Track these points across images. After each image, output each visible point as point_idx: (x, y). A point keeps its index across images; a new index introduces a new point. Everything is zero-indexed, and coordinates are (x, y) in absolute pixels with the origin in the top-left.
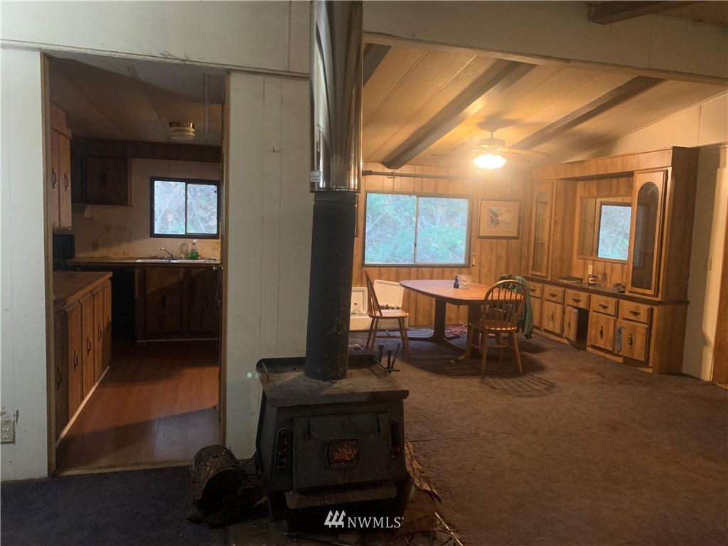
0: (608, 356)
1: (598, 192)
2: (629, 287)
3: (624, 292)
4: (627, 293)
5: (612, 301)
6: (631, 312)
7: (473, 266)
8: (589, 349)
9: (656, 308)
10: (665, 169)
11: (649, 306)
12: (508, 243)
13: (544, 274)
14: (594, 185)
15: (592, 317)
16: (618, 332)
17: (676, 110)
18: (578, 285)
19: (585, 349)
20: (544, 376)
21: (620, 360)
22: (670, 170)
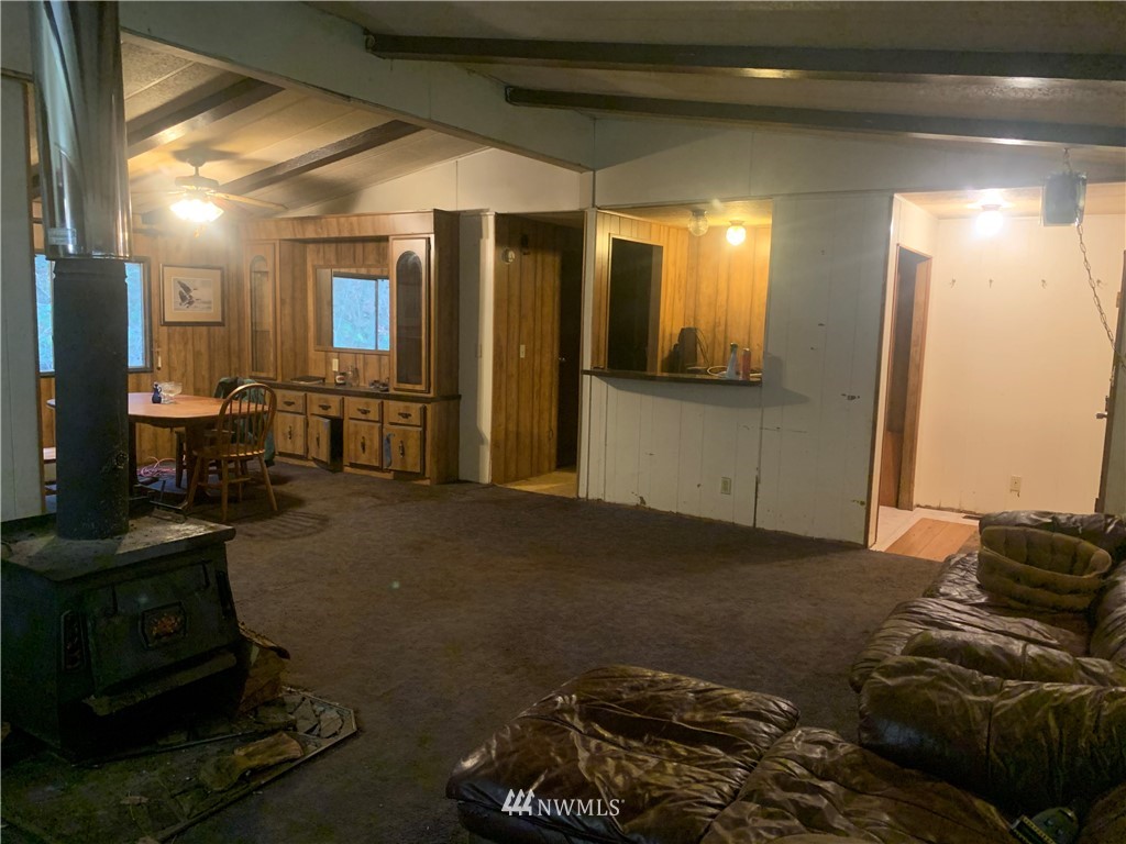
0: (375, 474)
1: (337, 260)
2: (394, 383)
3: (387, 390)
4: (392, 391)
5: (374, 404)
6: (400, 414)
7: (159, 369)
8: (347, 469)
9: (429, 407)
10: (427, 236)
11: (421, 405)
12: (209, 332)
13: (271, 375)
14: (330, 250)
15: (349, 426)
16: (385, 441)
17: (432, 162)
18: (321, 386)
19: (341, 470)
20: (308, 509)
21: (389, 476)
22: (432, 237)
